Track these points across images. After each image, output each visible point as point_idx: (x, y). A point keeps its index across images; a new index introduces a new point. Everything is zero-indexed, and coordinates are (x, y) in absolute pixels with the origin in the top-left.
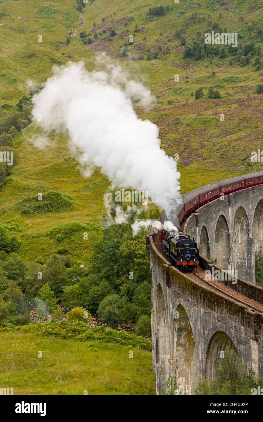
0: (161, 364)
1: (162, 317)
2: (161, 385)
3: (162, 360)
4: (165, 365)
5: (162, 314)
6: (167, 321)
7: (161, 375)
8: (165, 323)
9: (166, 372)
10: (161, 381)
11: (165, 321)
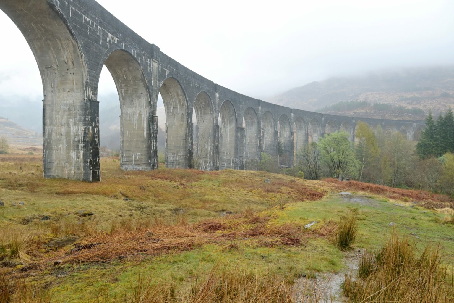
0: (47, 138)
1: (47, 79)
2: (47, 163)
3: (48, 133)
4: (51, 139)
5: (47, 75)
6: (54, 84)
7: (47, 151)
8: (52, 87)
9: (52, 148)
10: (46, 159)
11: (52, 84)
